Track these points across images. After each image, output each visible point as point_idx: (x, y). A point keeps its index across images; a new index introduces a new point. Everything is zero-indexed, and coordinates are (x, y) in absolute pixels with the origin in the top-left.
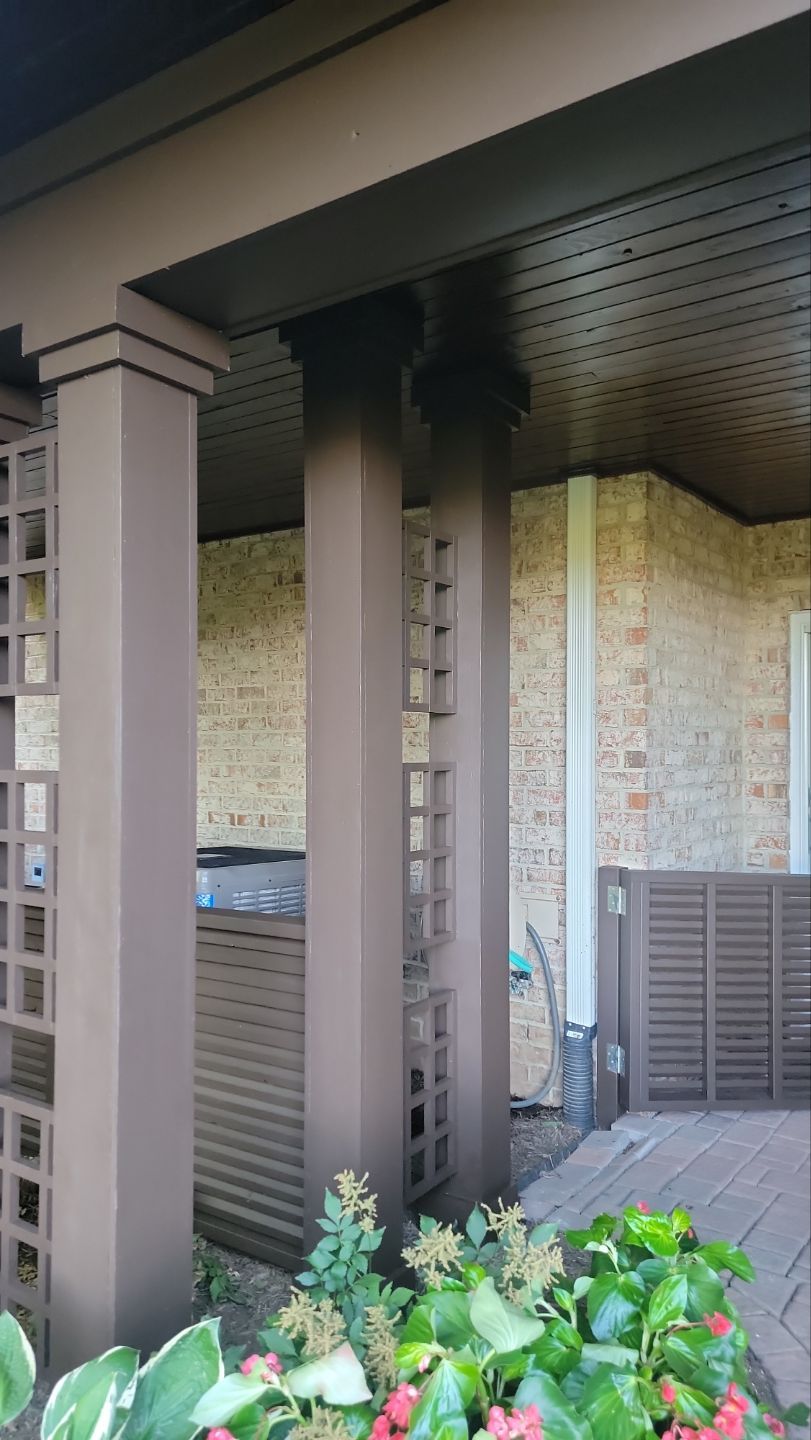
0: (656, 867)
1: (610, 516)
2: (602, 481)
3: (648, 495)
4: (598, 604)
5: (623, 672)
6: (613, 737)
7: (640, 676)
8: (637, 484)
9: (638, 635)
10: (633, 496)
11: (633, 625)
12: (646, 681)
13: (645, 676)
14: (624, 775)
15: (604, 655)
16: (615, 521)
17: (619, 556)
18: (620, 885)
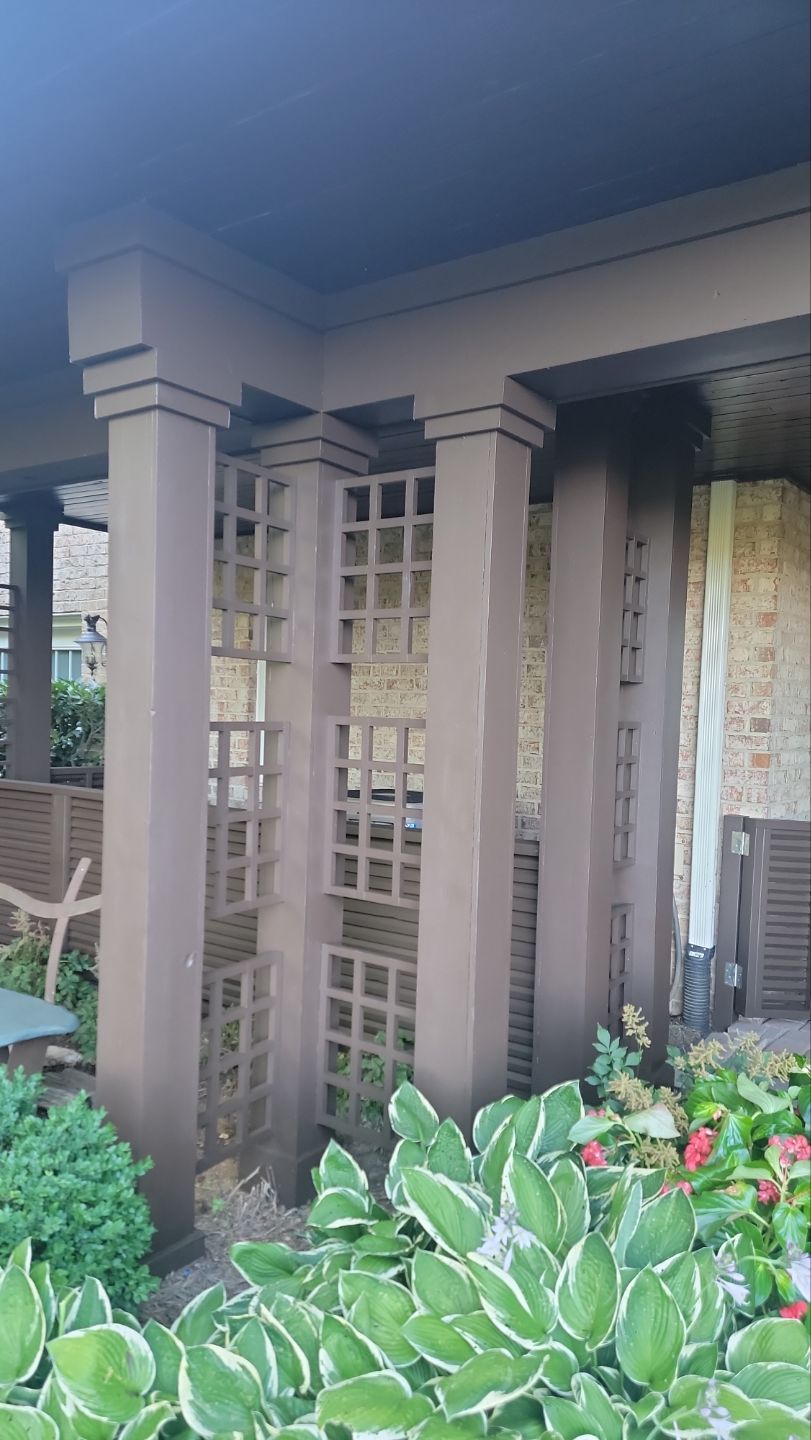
0: (772, 817)
1: (748, 516)
2: (741, 484)
3: (782, 498)
4: (733, 591)
5: (752, 649)
6: (741, 706)
7: (768, 654)
8: (773, 489)
9: (768, 619)
10: (770, 500)
11: (764, 610)
12: (773, 659)
13: (773, 655)
14: (749, 738)
15: (736, 635)
16: (751, 520)
17: (754, 550)
18: (744, 830)
